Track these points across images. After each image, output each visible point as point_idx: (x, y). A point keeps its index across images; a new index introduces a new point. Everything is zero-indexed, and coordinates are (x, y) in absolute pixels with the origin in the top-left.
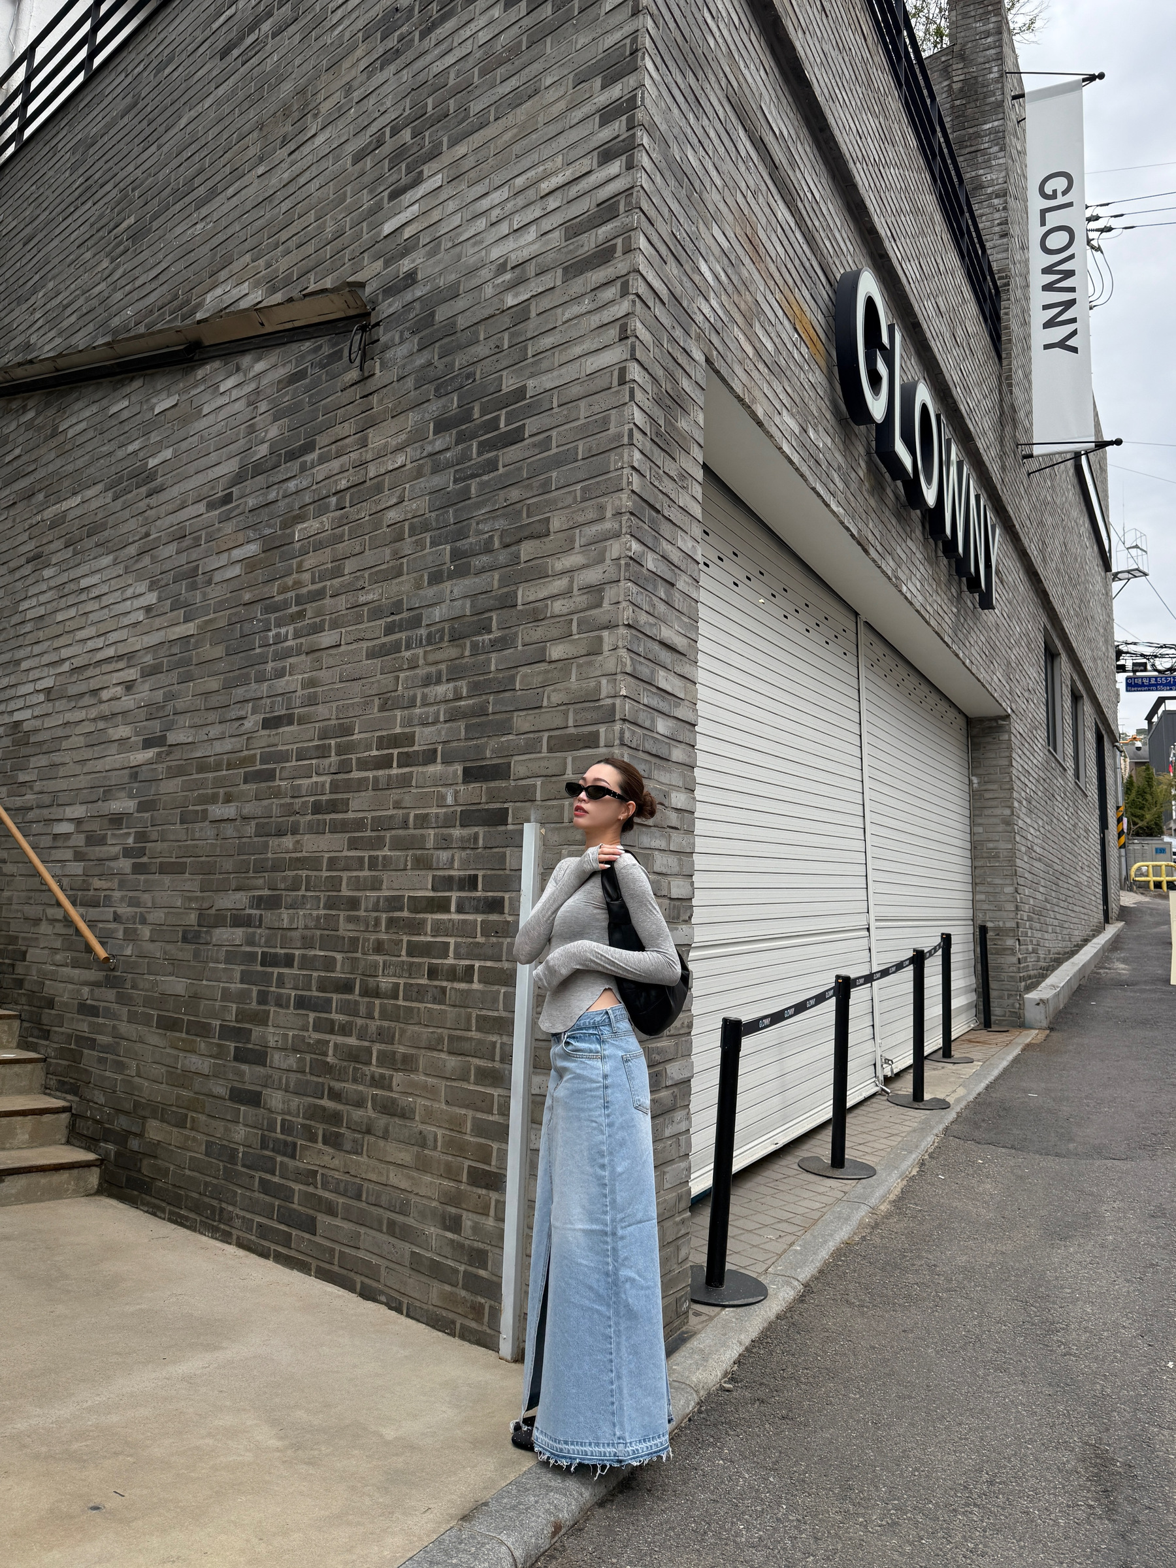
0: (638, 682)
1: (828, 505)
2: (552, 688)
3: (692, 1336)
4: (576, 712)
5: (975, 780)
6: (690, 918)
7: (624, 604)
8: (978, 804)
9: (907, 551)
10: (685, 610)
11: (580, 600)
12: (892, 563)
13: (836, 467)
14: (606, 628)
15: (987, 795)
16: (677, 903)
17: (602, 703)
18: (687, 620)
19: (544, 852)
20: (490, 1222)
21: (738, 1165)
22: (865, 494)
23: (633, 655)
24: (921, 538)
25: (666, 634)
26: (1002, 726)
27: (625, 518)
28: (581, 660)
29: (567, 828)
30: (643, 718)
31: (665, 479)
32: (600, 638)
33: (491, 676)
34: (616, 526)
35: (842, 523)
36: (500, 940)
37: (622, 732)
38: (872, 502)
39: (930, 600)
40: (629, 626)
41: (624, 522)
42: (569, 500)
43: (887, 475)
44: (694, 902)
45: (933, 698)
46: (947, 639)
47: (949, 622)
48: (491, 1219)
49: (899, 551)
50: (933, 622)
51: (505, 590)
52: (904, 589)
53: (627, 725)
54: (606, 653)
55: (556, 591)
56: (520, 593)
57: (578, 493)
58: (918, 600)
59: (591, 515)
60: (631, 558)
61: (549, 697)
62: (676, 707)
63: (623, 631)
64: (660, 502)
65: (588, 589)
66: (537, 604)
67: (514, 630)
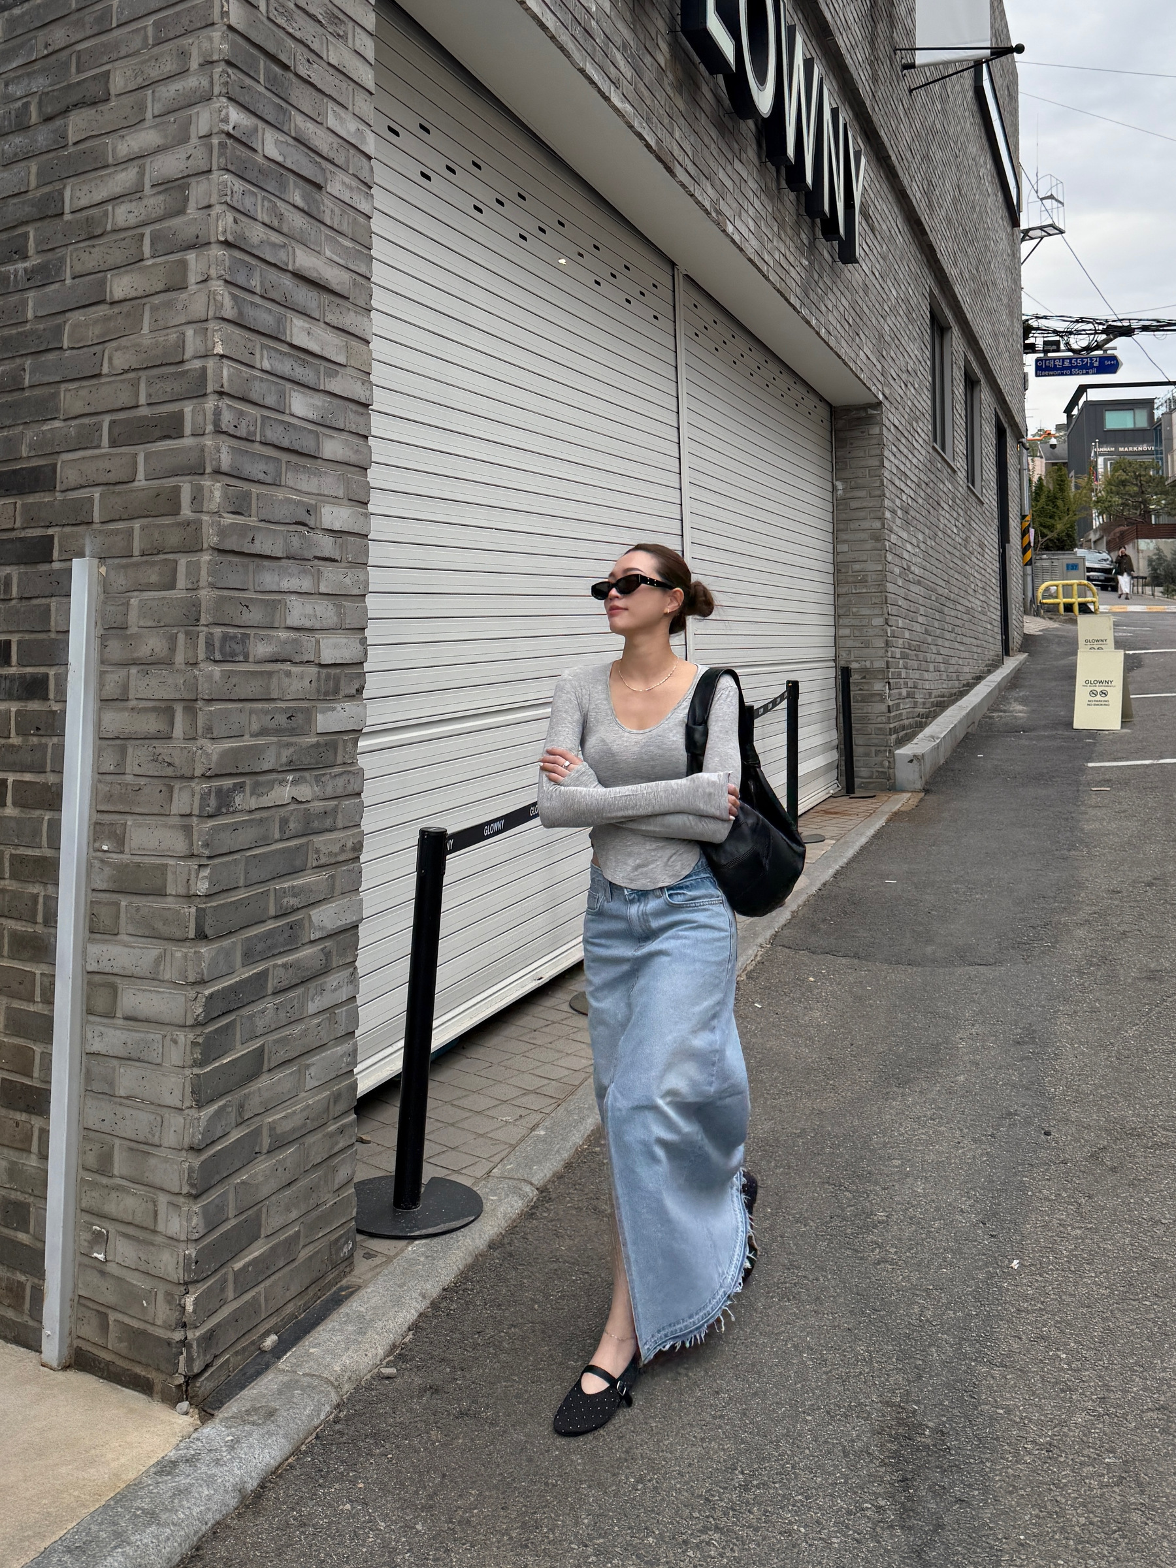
0: (247, 334)
1: (607, 99)
2: (114, 344)
3: (352, 1293)
4: (149, 383)
5: (840, 485)
6: (360, 691)
7: (218, 209)
8: (844, 516)
9: (735, 177)
10: (345, 228)
11: (154, 203)
12: (710, 191)
13: (619, 43)
14: (192, 247)
15: (854, 504)
16: (333, 671)
17: (187, 366)
18: (348, 243)
19: (104, 603)
20: (33, 1161)
21: (440, 1038)
22: (668, 89)
23: (237, 292)
24: (756, 161)
25: (304, 260)
26: (872, 417)
27: (218, 70)
28: (157, 300)
29: (137, 565)
30: (260, 390)
31: (299, 16)
32: (184, 264)
33: (28, 327)
34: (205, 83)
35: (631, 127)
36: (44, 740)
37: (217, 413)
38: (681, 104)
39: (769, 246)
40: (227, 244)
41: (216, 77)
42: (137, 43)
43: (702, 67)
44: (367, 667)
45: (784, 381)
46: (793, 300)
47: (797, 278)
48: (33, 1157)
49: (721, 174)
50: (773, 277)
51: (47, 189)
52: (730, 229)
53: (227, 401)
54: (193, 288)
55: (118, 190)
56: (67, 194)
57: (150, 31)
58: (752, 245)
59: (169, 66)
60: (228, 135)
61: (110, 359)
62: (330, 376)
63: (217, 252)
64: (289, 52)
65: (166, 185)
66: (92, 211)
67: (59, 253)
